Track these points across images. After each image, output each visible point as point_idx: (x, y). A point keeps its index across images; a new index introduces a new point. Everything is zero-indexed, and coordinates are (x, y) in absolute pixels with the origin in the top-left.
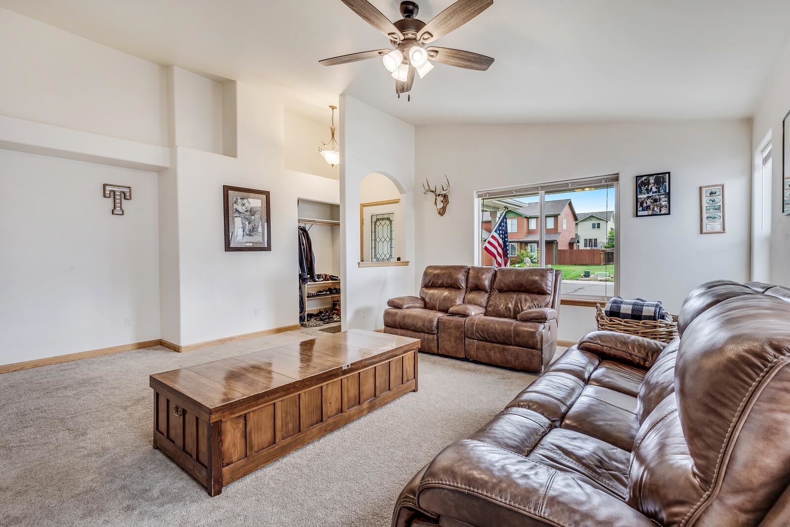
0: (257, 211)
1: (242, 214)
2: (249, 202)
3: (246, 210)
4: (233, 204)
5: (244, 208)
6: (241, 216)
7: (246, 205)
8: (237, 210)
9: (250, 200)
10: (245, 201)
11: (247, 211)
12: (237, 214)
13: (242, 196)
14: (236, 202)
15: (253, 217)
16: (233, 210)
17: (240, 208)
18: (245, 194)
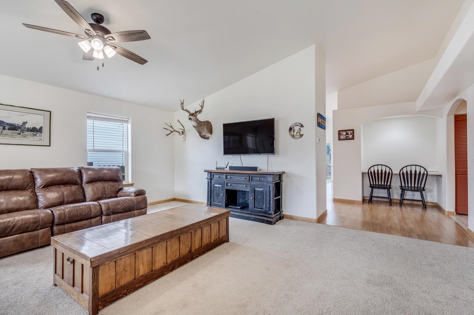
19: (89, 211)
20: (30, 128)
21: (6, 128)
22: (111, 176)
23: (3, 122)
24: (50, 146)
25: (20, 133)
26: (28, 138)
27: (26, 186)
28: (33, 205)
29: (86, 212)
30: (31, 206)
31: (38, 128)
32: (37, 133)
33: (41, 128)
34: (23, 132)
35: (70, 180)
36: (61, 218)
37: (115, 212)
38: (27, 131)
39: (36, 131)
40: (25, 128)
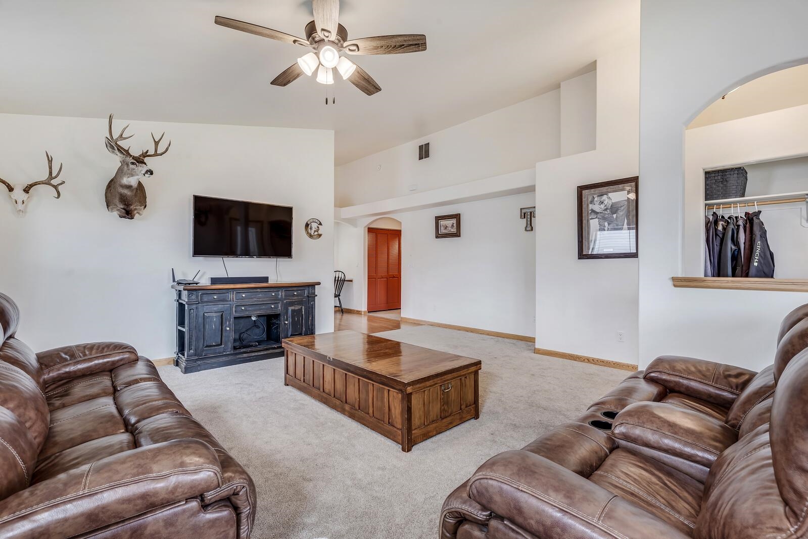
0: (621, 206)
1: (600, 214)
2: (609, 198)
3: (605, 208)
4: (588, 205)
5: (602, 206)
6: (598, 217)
7: (606, 202)
8: (593, 211)
9: (610, 195)
10: (605, 197)
11: (606, 210)
12: (593, 216)
13: (599, 193)
14: (592, 202)
15: (615, 216)
16: (588, 212)
17: (597, 207)
18: (604, 189)
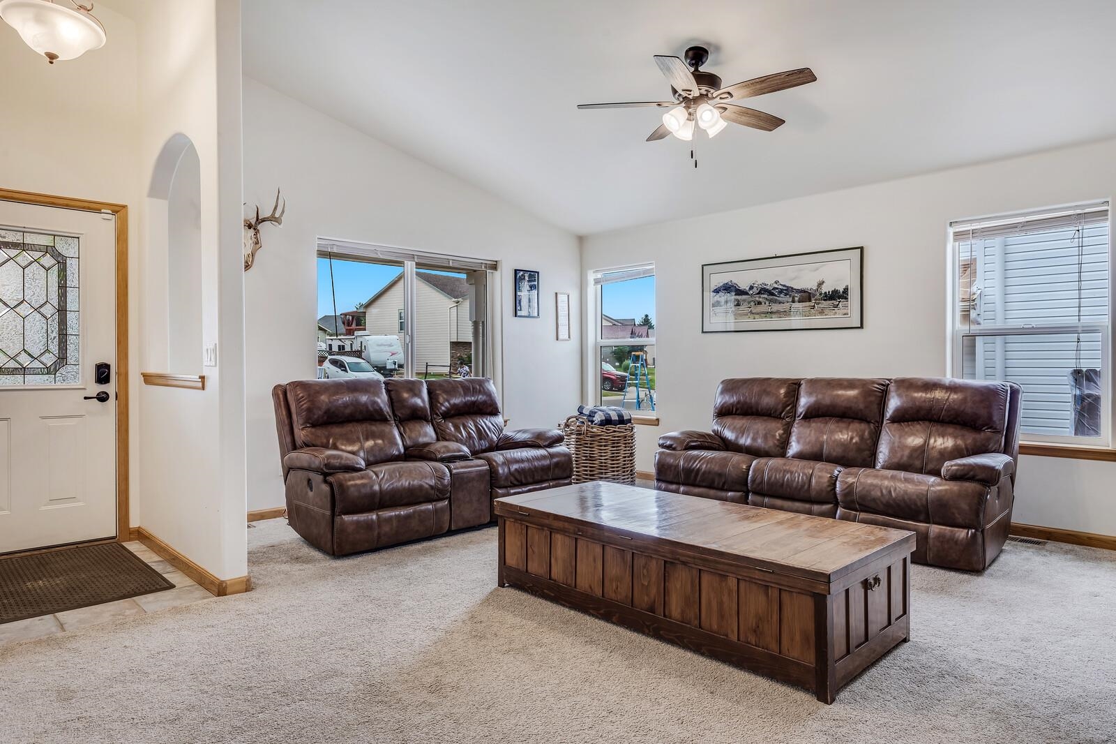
19: (805, 483)
20: (829, 292)
21: (796, 299)
22: (954, 409)
23: (792, 288)
24: (862, 327)
25: (814, 306)
26: (826, 315)
27: (781, 410)
28: (778, 448)
29: (798, 481)
30: (773, 450)
31: (841, 290)
32: (839, 302)
33: (846, 290)
34: (819, 304)
35: (850, 408)
36: (755, 480)
37: (869, 507)
38: (825, 300)
39: (837, 296)
40: (821, 294)
